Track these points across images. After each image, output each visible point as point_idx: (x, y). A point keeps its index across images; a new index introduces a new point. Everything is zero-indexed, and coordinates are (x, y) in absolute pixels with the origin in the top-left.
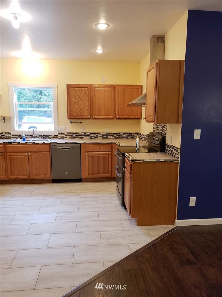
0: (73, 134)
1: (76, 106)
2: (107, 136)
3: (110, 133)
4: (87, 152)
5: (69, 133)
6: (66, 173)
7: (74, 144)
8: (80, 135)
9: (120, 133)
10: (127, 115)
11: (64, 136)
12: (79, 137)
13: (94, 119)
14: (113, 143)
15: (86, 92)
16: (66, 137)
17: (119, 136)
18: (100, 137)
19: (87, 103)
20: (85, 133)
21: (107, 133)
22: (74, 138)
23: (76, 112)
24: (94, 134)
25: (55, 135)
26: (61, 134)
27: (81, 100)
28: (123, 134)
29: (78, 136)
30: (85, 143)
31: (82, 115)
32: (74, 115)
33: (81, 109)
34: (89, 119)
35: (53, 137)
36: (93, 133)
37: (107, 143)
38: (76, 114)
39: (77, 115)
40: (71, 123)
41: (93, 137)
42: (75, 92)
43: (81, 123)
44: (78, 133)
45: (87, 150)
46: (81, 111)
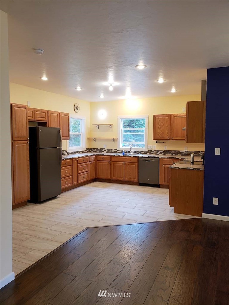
0: (158, 151)
1: (159, 130)
2: (185, 154)
3: (188, 152)
4: (164, 165)
5: (156, 151)
6: (148, 179)
7: (155, 158)
8: (163, 152)
9: (197, 152)
11: (152, 152)
12: (163, 153)
13: (173, 139)
15: (167, 120)
16: (153, 154)
17: (196, 154)
18: (179, 154)
19: (167, 128)
20: (167, 151)
21: (186, 151)
22: (159, 154)
23: (159, 135)
24: (175, 151)
25: (145, 152)
26: (149, 151)
27: (163, 126)
28: (200, 152)
29: (162, 152)
30: (162, 158)
31: (163, 137)
32: (157, 137)
33: (163, 133)
34: (169, 140)
35: (144, 153)
36: (174, 151)
37: (179, 158)
38: (159, 136)
39: (159, 137)
40: (157, 143)
41: (174, 154)
42: (159, 120)
43: (164, 143)
44: (162, 151)
45: (164, 163)
46: (163, 134)
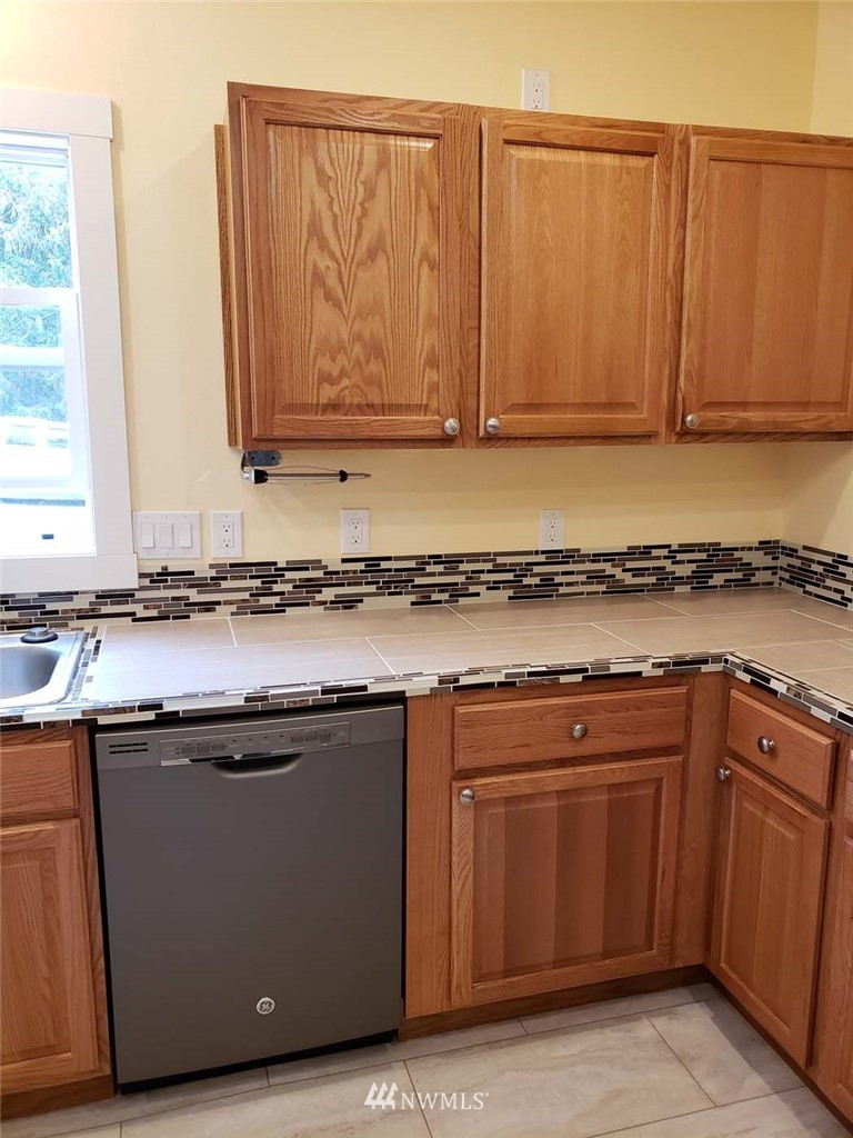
0: (268, 573)
1: (324, 311)
2: (548, 581)
3: (569, 556)
4: (466, 775)
5: (239, 568)
6: (265, 1005)
7: (343, 705)
8: (332, 578)
9: (646, 551)
10: (766, 405)
11: (194, 596)
12: (328, 594)
13: (492, 439)
14: (704, 668)
15: (420, 178)
16: (209, 607)
17: (638, 572)
18: (494, 586)
19: (427, 295)
20: (373, 563)
21: (554, 556)
22: (280, 609)
23: (326, 378)
24: (451, 562)
25: (103, 596)
26: (162, 577)
27: (372, 255)
28: (672, 554)
29: (313, 586)
30: (454, 689)
31: (386, 408)
32: (305, 408)
33: (375, 350)
34: (446, 440)
35: (91, 614)
36: (437, 559)
37: (646, 669)
38: (328, 393)
39: (334, 407)
40: (261, 477)
41: (442, 588)
42: (320, 172)
43: (343, 476)
44: (317, 564)
45: (465, 760)
46: (374, 367)
